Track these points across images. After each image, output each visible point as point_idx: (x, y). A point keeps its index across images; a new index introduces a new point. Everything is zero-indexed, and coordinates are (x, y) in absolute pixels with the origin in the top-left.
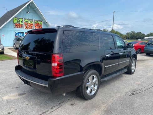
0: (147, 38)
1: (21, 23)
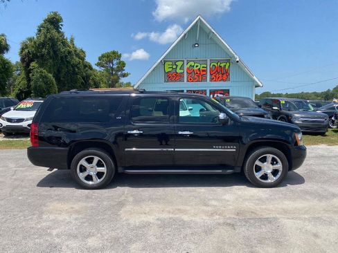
1: (178, 71)
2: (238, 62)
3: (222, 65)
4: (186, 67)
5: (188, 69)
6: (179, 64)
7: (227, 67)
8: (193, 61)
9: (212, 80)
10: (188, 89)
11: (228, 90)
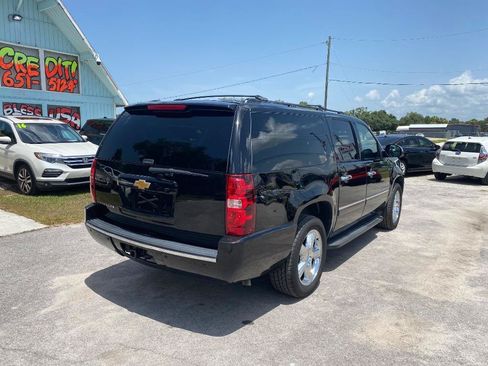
0: (406, 128)
2: (99, 63)
3: (66, 64)
5: (2, 60)
7: (73, 70)
8: (11, 46)
9: (50, 87)
11: (78, 108)
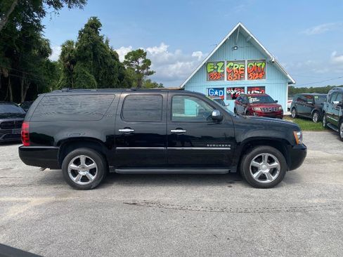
1: (219, 71)
2: (273, 62)
3: (259, 65)
4: (226, 67)
5: (228, 69)
6: (220, 65)
7: (263, 67)
8: (232, 62)
9: (249, 78)
10: (229, 87)
11: (264, 87)
